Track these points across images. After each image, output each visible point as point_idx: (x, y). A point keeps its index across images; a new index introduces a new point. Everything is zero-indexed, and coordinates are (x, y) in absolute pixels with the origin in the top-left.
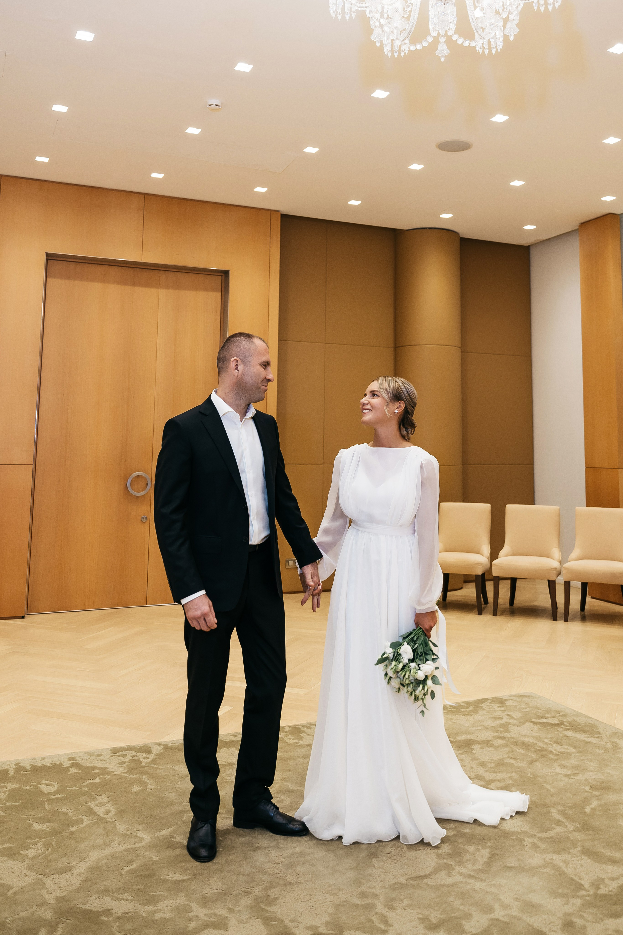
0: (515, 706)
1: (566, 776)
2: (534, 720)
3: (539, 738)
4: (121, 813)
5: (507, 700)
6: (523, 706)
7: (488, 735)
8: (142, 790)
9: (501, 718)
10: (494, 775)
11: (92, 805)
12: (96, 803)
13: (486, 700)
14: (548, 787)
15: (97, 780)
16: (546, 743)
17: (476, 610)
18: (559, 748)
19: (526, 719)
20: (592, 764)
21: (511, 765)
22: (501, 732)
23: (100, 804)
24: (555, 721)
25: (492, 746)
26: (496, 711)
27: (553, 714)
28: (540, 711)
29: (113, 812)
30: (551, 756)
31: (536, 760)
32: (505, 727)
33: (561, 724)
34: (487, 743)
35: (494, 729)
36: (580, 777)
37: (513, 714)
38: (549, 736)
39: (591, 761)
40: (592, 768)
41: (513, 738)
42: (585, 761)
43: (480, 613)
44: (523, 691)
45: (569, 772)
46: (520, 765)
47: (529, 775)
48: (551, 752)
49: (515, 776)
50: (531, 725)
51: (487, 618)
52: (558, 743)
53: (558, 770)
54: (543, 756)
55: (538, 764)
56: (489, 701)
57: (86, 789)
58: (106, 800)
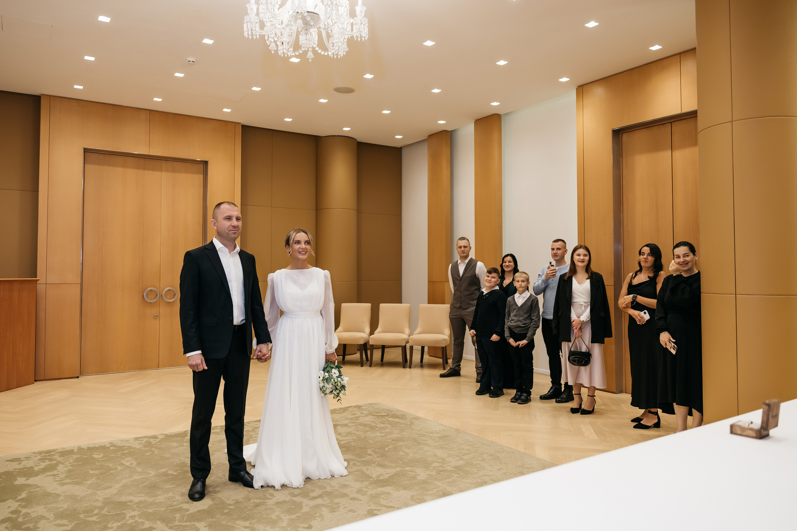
0: (366, 409)
1: (381, 436)
2: (374, 414)
3: (373, 422)
4: (139, 464)
5: (362, 406)
6: (371, 408)
7: (347, 422)
8: (152, 454)
9: (357, 414)
10: (345, 438)
11: (123, 462)
12: (125, 461)
13: (351, 407)
14: (370, 441)
15: (126, 451)
16: (376, 424)
17: (360, 365)
18: (383, 425)
19: (371, 414)
20: (396, 431)
21: (355, 433)
22: (355, 420)
23: (127, 461)
24: (385, 414)
25: (348, 426)
26: (355, 411)
27: (385, 411)
28: (379, 410)
29: (135, 464)
30: (377, 429)
31: (369, 431)
32: (357, 418)
33: (388, 415)
34: (346, 425)
35: (351, 419)
36: (389, 437)
37: (364, 412)
38: (379, 420)
39: (397, 430)
40: (396, 433)
41: (360, 422)
42: (394, 430)
43: (362, 366)
44: (373, 402)
45: (383, 435)
46: (359, 433)
47: (363, 437)
48: (378, 427)
49: (355, 438)
50: (371, 416)
51: (365, 368)
52: (382, 423)
53: (378, 434)
54: (373, 429)
55: (369, 433)
56: (353, 407)
57: (119, 455)
58: (131, 459)
